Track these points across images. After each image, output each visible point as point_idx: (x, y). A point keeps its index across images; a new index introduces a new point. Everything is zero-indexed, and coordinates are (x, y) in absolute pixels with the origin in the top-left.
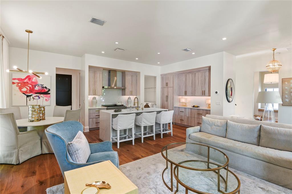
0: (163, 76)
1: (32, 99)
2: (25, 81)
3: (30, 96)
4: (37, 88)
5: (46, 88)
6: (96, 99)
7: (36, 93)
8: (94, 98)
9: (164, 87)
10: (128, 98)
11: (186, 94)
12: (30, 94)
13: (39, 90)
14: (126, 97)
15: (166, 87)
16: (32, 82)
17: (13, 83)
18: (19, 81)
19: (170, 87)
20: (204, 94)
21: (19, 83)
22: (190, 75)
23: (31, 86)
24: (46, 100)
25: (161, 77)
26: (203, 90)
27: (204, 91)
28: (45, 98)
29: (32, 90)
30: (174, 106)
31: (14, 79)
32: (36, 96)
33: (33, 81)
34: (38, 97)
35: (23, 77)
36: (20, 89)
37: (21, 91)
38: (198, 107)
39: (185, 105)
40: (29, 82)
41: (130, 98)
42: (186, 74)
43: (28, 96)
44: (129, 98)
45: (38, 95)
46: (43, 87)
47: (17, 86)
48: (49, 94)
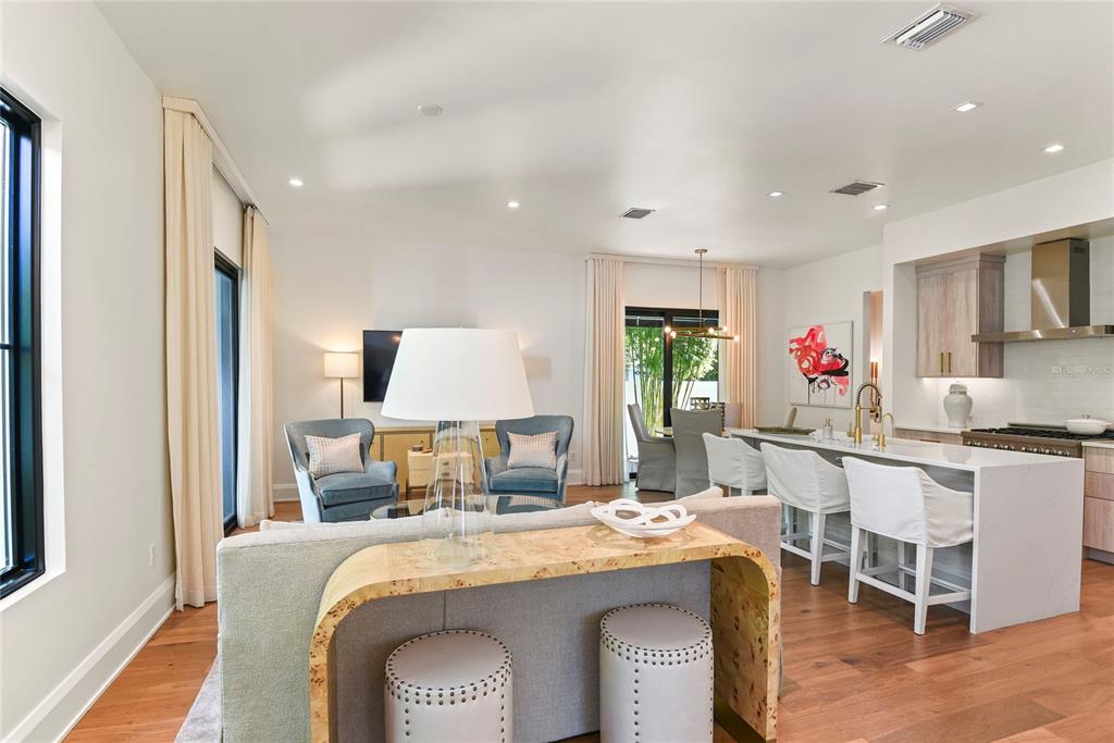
1: (817, 389)
2: (807, 344)
3: (814, 380)
4: (825, 360)
5: (840, 357)
6: (965, 393)
7: (824, 373)
8: (955, 389)
12: (813, 376)
13: (828, 365)
16: (817, 345)
17: (791, 351)
18: (799, 344)
21: (797, 350)
23: (815, 355)
24: (841, 391)
28: (839, 386)
29: (816, 366)
31: (792, 341)
32: (824, 381)
33: (819, 340)
34: (827, 382)
35: (804, 337)
36: (800, 363)
37: (801, 368)
40: (813, 346)
43: (811, 381)
45: (826, 377)
46: (835, 356)
47: (796, 356)
48: (847, 374)
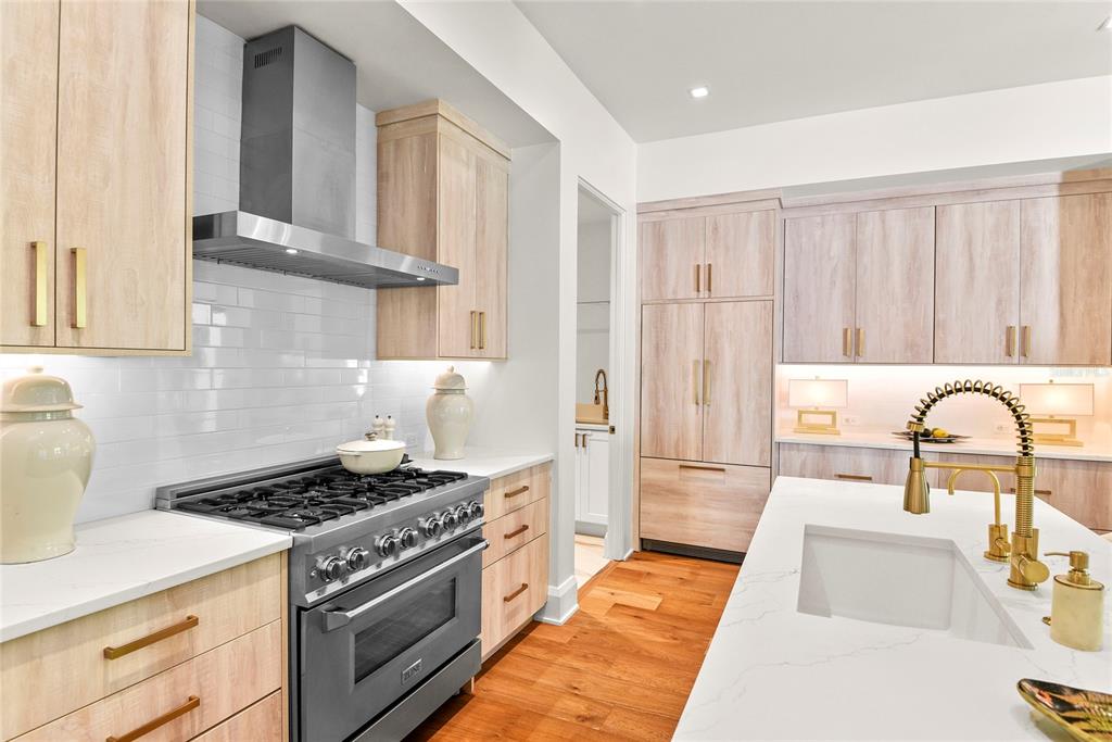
0: (654, 218)
6: (62, 410)
8: (44, 401)
9: (676, 301)
10: (442, 381)
11: (853, 349)
14: (417, 376)
15: (688, 301)
19: (738, 300)
20: (1024, 354)
22: (895, 217)
25: (641, 226)
26: (1014, 323)
27: (1024, 330)
30: (777, 438)
38: (950, 440)
39: (832, 428)
41: (459, 378)
42: (853, 209)
44: (449, 387)
